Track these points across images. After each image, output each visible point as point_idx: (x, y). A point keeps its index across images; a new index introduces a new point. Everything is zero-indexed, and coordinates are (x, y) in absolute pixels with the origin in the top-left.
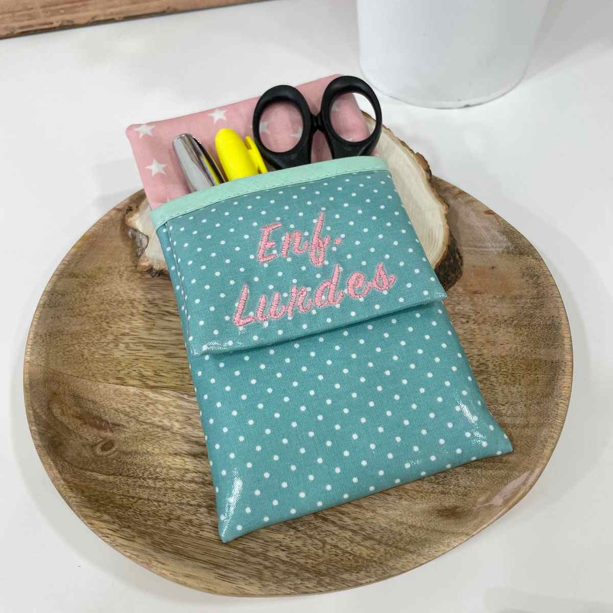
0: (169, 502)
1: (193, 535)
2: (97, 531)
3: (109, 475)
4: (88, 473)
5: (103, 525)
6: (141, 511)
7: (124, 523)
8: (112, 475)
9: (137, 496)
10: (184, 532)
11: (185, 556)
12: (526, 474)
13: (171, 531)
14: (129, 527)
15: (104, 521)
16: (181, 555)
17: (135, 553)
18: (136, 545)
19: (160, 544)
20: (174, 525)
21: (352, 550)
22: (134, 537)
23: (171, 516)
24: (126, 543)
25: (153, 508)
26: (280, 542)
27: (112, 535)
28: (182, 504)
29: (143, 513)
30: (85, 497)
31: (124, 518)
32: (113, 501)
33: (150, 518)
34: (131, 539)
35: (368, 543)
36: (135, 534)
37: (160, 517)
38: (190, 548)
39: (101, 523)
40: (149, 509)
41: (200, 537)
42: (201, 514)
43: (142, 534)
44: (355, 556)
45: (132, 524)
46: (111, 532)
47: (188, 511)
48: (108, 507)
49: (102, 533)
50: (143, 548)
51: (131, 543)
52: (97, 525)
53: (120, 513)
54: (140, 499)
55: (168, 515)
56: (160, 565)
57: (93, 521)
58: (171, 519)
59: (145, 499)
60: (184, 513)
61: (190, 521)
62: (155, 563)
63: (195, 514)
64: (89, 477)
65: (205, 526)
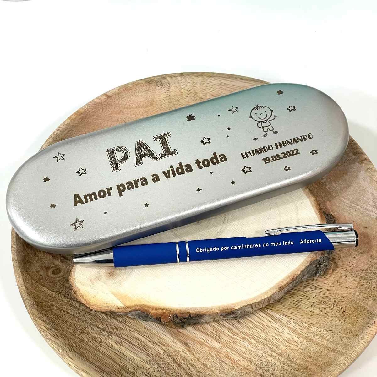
0: (85, 321)
1: (95, 347)
2: (38, 326)
3: (53, 291)
4: (40, 286)
5: (42, 323)
6: (66, 321)
7: (55, 326)
8: (55, 292)
9: (66, 311)
10: (89, 343)
11: (86, 359)
13: (82, 340)
14: (57, 329)
15: (43, 321)
16: (84, 357)
17: (57, 347)
18: (58, 342)
19: (72, 346)
20: (84, 337)
22: (58, 337)
23: (85, 331)
24: (53, 339)
25: (74, 322)
26: (146, 370)
27: (46, 331)
28: (93, 325)
29: (67, 323)
30: (36, 302)
31: (56, 323)
32: (51, 310)
33: (71, 328)
34: (57, 337)
36: (60, 335)
37: (77, 329)
38: (90, 355)
39: (41, 322)
40: (72, 322)
41: (98, 350)
42: (103, 335)
43: (64, 337)
45: (59, 328)
46: (46, 329)
47: (95, 331)
48: (48, 312)
49: (40, 328)
50: (62, 345)
51: (56, 340)
52: (38, 322)
53: (54, 319)
54: (68, 313)
55: (82, 329)
56: (69, 359)
57: (37, 319)
58: (84, 332)
59: (71, 315)
60: (93, 331)
61: (95, 338)
62: (67, 357)
63: (99, 334)
64: (40, 289)
65: (103, 344)
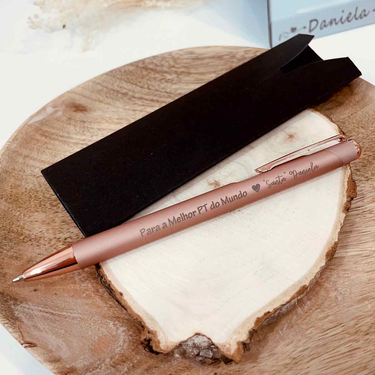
12: (30, 123)
21: (132, 86)
35: (124, 91)
44: (130, 82)
